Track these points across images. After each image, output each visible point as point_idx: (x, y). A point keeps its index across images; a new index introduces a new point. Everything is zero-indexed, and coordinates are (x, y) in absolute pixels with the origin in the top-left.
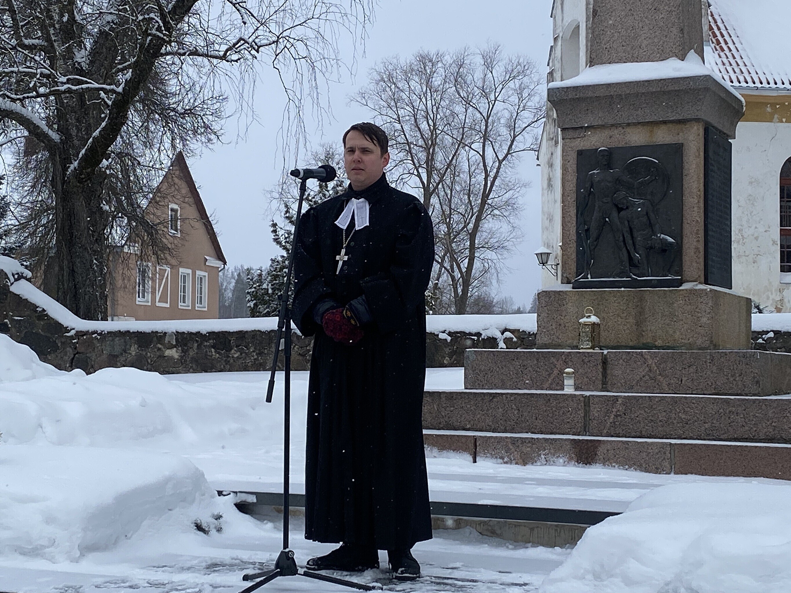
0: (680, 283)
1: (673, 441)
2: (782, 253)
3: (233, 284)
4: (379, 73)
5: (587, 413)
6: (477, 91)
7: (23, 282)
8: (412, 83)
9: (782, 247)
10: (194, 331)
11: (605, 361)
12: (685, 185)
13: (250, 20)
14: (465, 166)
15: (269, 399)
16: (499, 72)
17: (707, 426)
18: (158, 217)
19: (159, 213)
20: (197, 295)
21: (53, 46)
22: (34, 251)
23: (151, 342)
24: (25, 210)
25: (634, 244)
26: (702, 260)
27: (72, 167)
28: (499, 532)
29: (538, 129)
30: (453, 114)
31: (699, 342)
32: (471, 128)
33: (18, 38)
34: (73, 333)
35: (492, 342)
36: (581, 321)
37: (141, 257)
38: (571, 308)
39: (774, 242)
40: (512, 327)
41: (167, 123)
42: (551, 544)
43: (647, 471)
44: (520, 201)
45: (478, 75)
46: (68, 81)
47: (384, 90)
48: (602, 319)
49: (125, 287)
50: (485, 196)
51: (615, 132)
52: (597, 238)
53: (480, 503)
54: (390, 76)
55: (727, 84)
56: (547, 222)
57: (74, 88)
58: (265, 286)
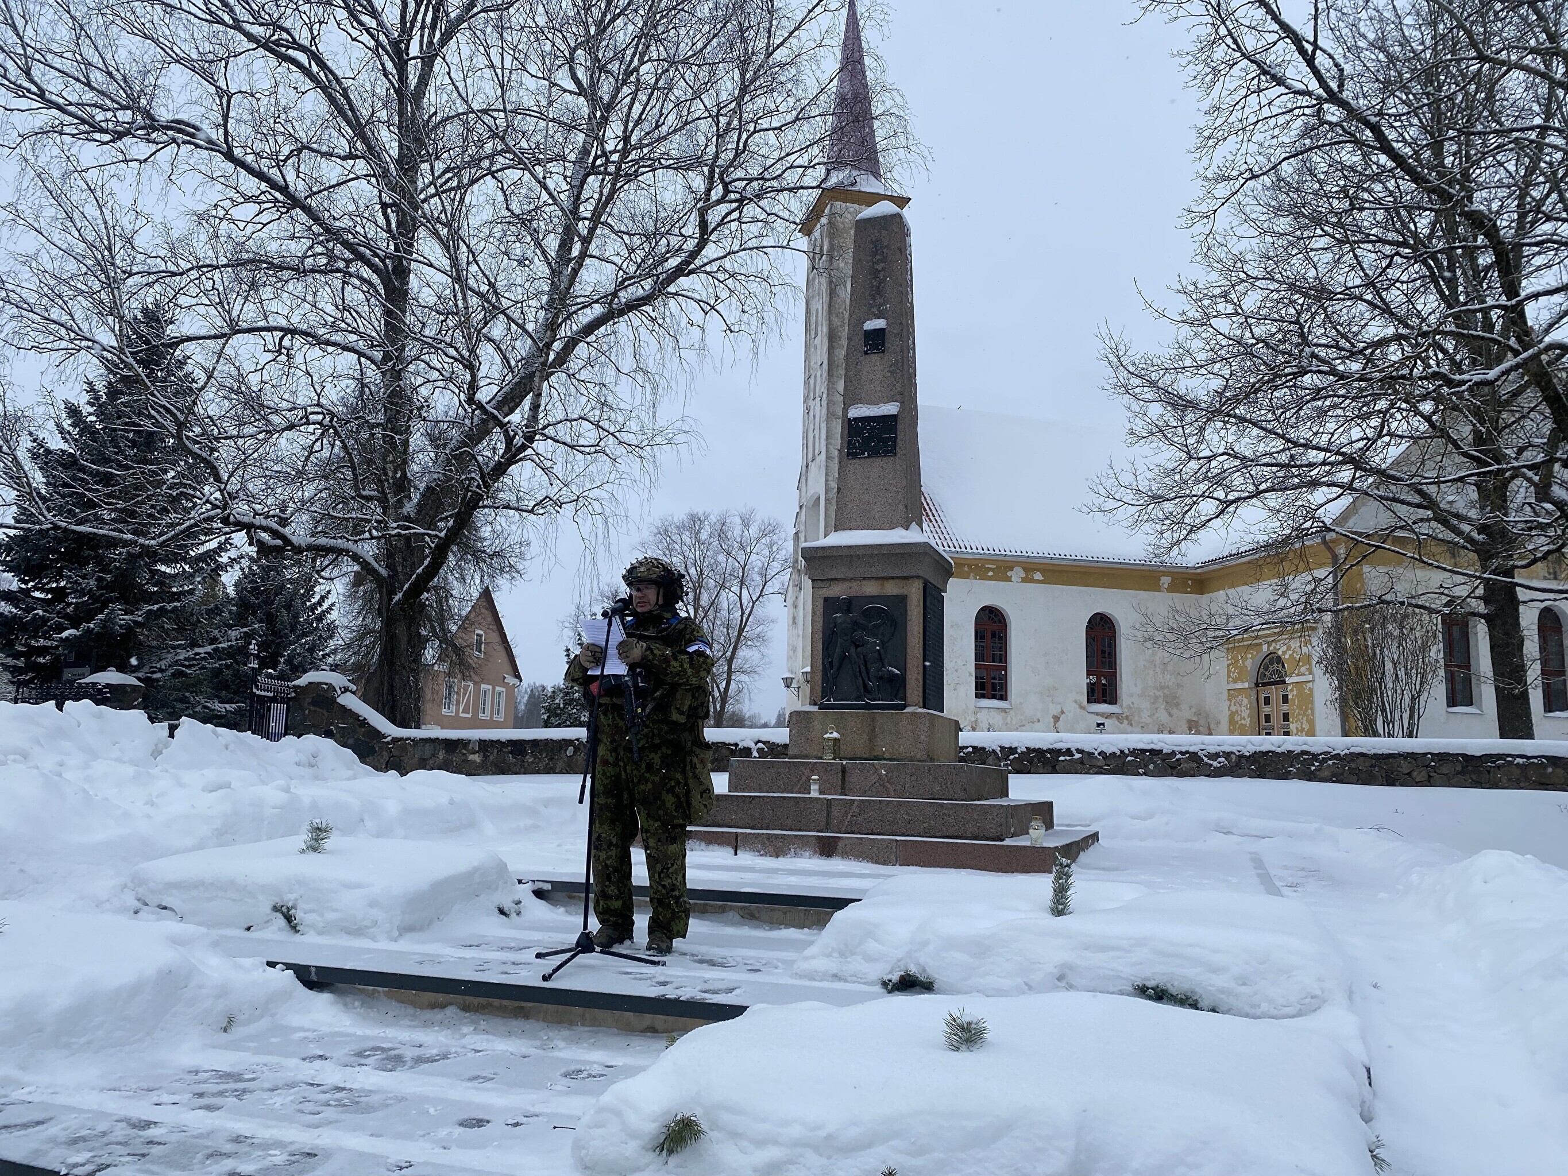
0: (904, 707)
1: (898, 838)
2: (976, 683)
3: (526, 698)
4: (657, 528)
5: (828, 813)
6: (736, 545)
7: (348, 693)
8: (683, 536)
9: (976, 678)
10: (494, 739)
11: (844, 770)
12: (908, 628)
13: (556, 482)
14: (725, 605)
15: (581, 801)
16: (754, 530)
17: (925, 825)
18: (465, 641)
19: (466, 637)
20: (496, 707)
21: (386, 498)
22: (357, 668)
23: (456, 748)
24: (351, 633)
25: (868, 674)
26: (921, 689)
27: (397, 598)
28: (757, 915)
29: (786, 576)
30: (717, 563)
31: (918, 756)
32: (730, 575)
33: (357, 489)
34: (389, 738)
35: (747, 751)
36: (825, 736)
37: (449, 674)
38: (817, 725)
39: (970, 674)
40: (763, 739)
41: (478, 563)
42: (801, 926)
43: (877, 863)
44: (769, 634)
45: (737, 532)
46: (398, 527)
47: (661, 542)
48: (842, 735)
49: (434, 700)
50: (741, 630)
51: (855, 585)
52: (838, 669)
53: (743, 890)
54: (666, 530)
55: (940, 549)
56: (791, 653)
57: (404, 532)
58: (557, 701)
